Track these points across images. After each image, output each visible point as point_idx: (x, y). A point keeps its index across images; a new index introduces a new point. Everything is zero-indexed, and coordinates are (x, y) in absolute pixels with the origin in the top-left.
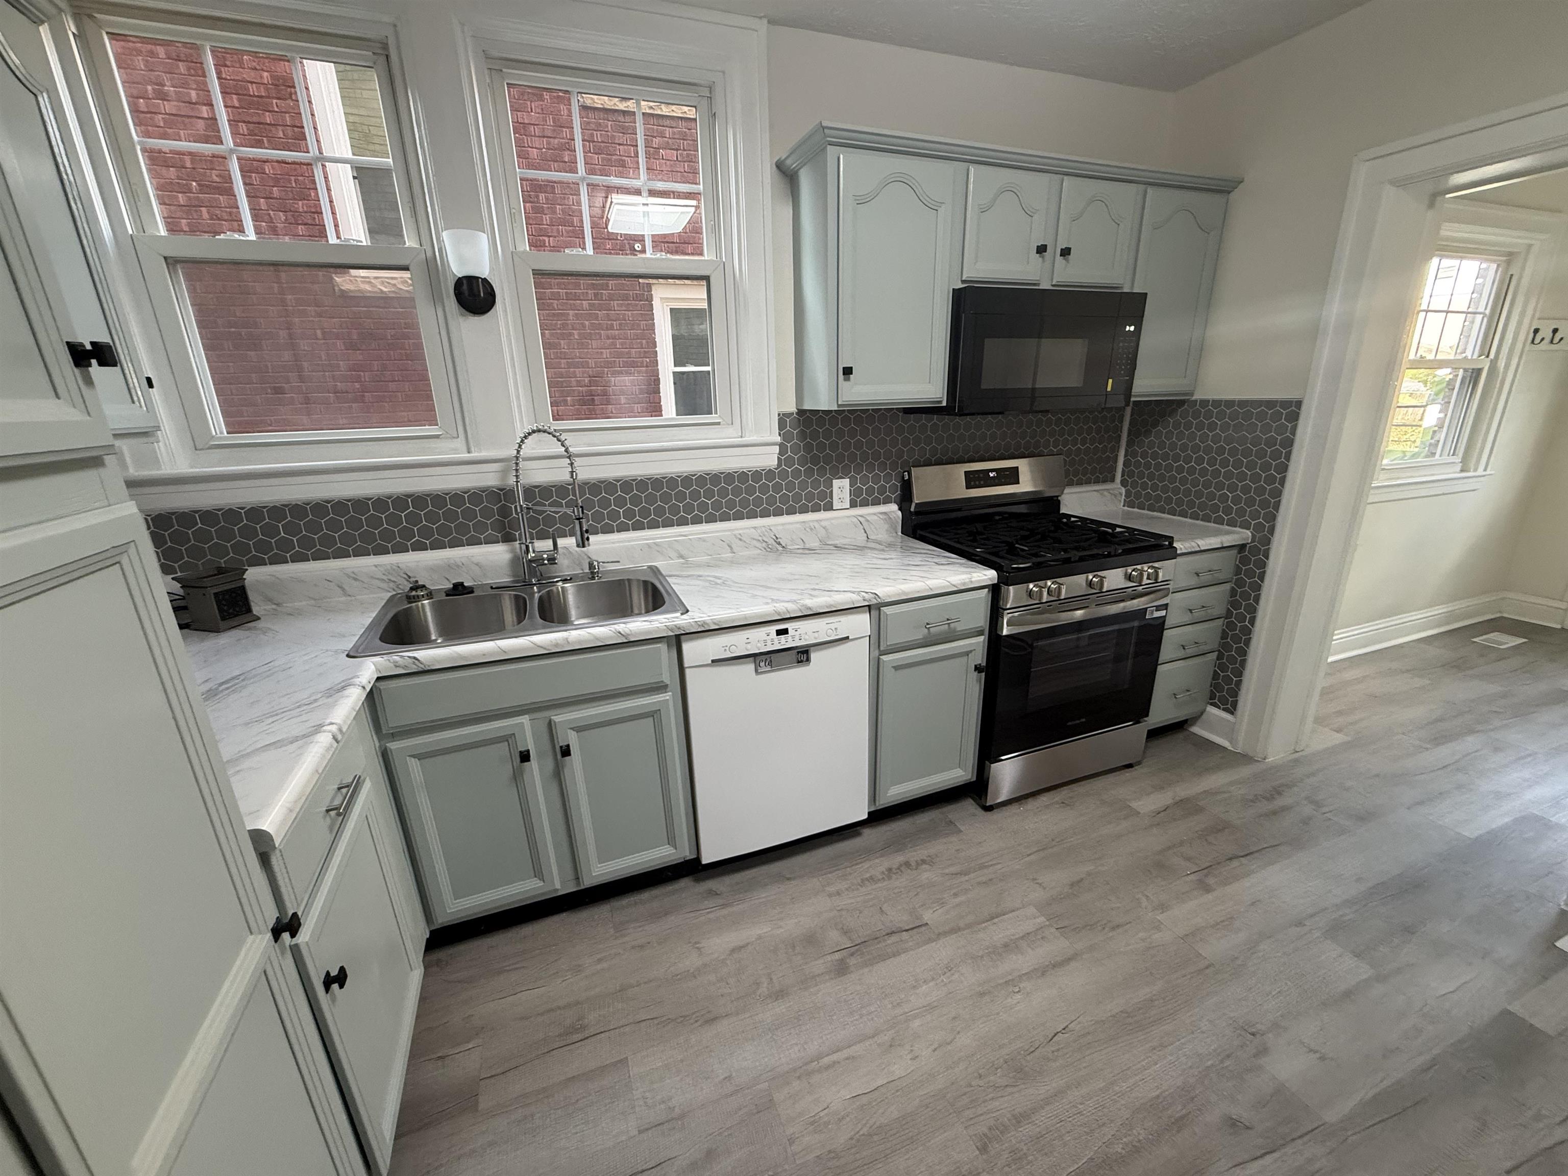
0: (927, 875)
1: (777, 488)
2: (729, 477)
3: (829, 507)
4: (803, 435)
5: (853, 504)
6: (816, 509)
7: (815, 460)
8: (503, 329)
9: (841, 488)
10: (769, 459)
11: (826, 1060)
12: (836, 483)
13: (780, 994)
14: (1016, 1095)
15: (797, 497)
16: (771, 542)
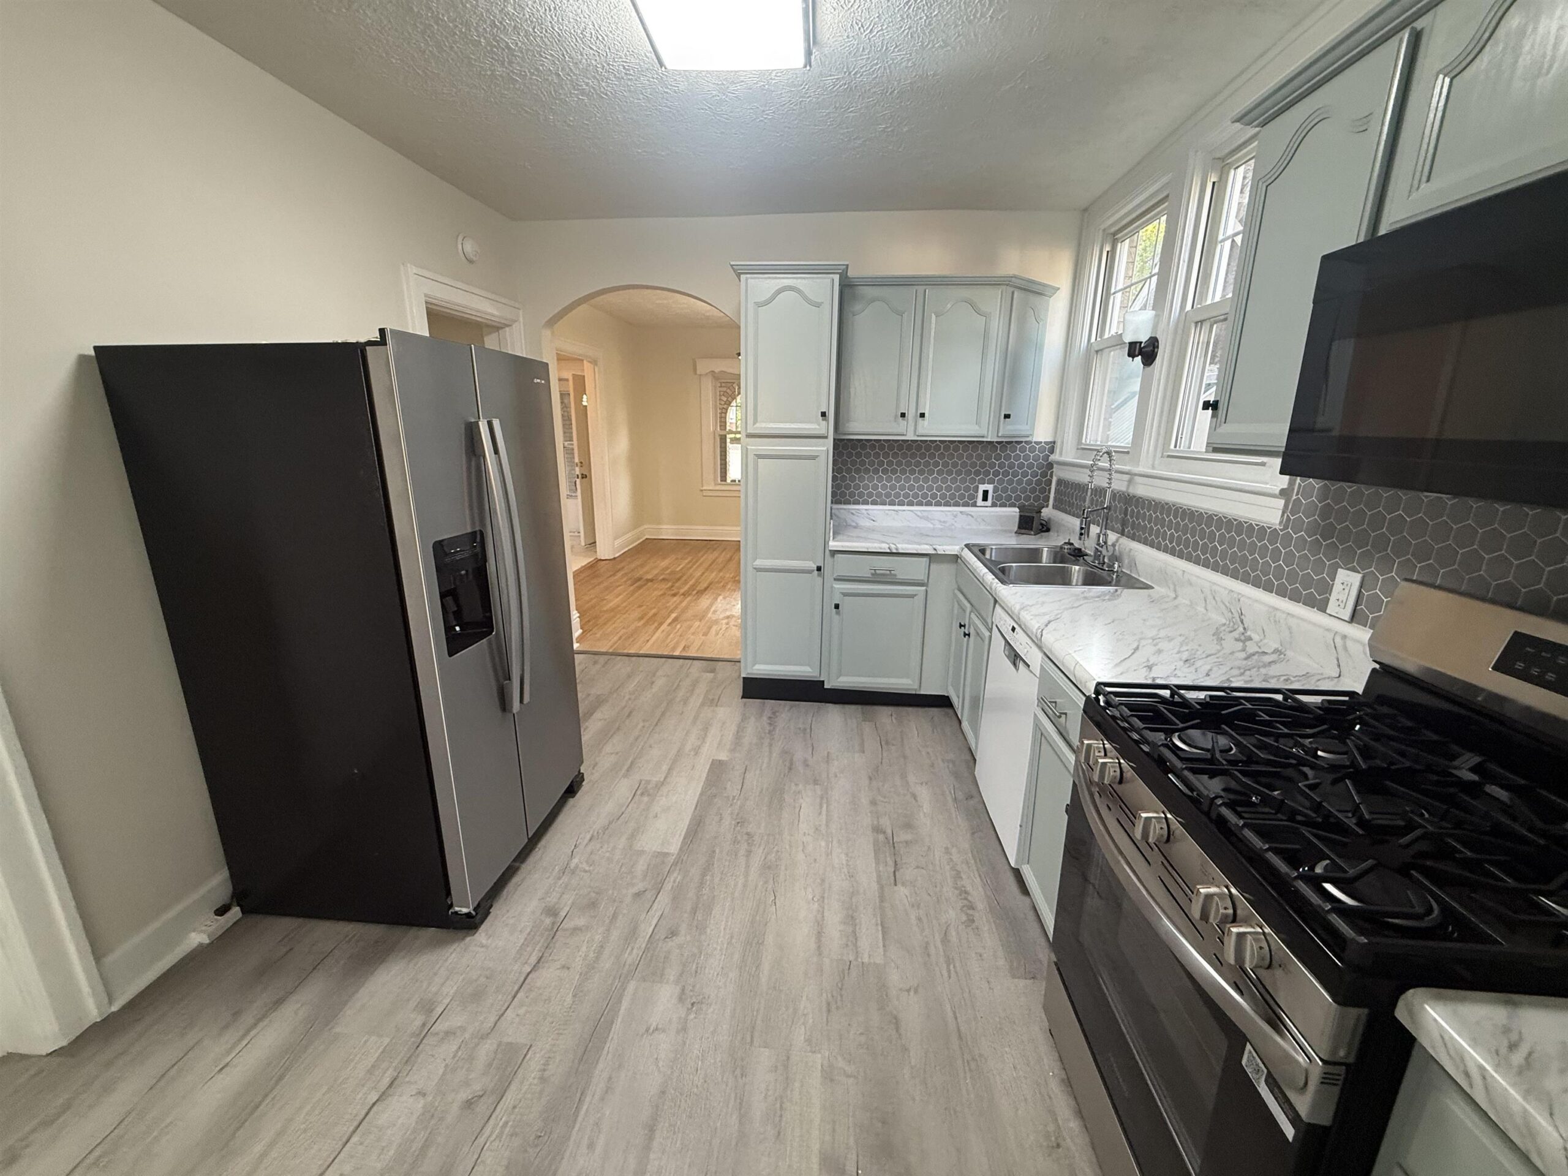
1: (1276, 555)
5: (1353, 617)
6: (1310, 603)
7: (1327, 532)
8: (1156, 376)
9: (1347, 584)
10: (1273, 515)
12: (1342, 574)
14: (760, 858)
16: (1236, 615)
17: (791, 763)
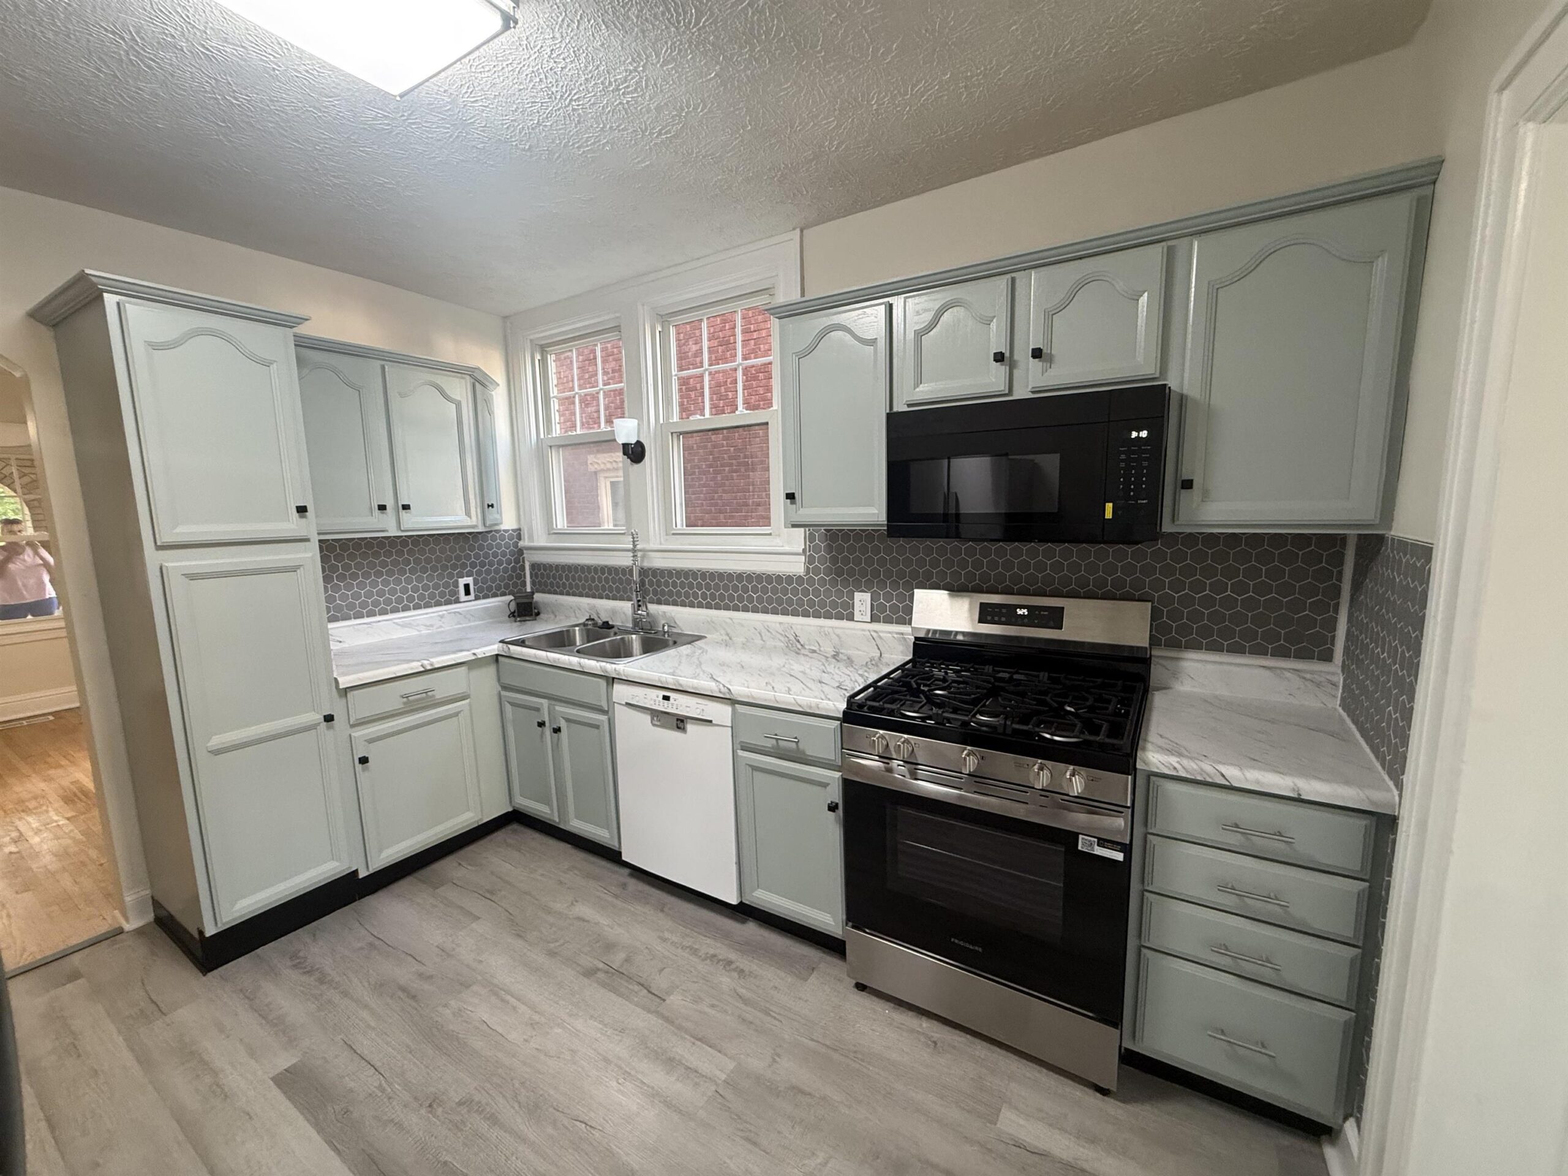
0: (726, 981)
1: (806, 592)
2: (769, 578)
3: (851, 618)
4: (829, 548)
5: (874, 619)
6: (840, 617)
7: (839, 573)
8: (648, 471)
9: (862, 601)
10: (797, 566)
11: (508, 998)
12: (858, 596)
13: (552, 954)
14: (513, 1111)
15: (823, 604)
16: (792, 638)
17: (403, 989)
